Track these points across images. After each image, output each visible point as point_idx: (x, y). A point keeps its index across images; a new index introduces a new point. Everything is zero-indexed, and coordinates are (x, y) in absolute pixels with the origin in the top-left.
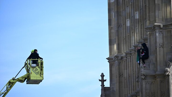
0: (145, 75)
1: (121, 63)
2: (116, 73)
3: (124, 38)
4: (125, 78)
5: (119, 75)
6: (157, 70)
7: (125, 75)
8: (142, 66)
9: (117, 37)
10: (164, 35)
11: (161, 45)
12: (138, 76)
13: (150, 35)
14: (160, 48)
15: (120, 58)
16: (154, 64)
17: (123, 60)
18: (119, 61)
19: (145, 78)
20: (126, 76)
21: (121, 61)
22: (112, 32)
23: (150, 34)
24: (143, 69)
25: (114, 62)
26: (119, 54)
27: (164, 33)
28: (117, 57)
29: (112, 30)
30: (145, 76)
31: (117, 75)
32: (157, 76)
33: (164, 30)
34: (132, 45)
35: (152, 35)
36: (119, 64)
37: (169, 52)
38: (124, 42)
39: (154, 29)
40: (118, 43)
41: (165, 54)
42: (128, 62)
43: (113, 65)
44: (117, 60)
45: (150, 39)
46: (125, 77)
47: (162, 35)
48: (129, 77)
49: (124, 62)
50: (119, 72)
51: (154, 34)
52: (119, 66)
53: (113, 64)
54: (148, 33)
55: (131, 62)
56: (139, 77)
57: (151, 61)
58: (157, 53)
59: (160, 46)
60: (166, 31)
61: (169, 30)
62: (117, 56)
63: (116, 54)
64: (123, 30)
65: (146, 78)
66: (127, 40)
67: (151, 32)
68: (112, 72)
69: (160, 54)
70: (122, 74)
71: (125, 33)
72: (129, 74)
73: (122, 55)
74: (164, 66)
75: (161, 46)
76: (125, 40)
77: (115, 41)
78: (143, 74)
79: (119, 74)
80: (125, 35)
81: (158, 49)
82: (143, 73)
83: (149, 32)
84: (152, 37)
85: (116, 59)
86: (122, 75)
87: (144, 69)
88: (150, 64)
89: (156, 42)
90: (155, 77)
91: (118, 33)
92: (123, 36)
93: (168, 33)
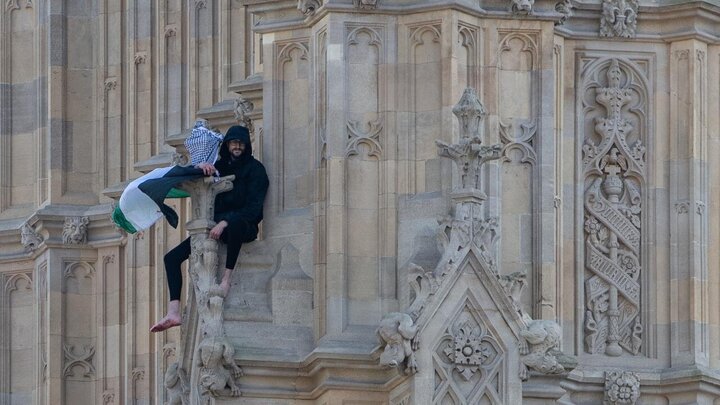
0: (229, 360)
1: (81, 273)
2: (43, 343)
3: (106, 77)
4: (105, 388)
5: (65, 359)
6: (323, 332)
7: (111, 365)
8: (212, 294)
9: (59, 69)
10: (390, 59)
11: (362, 132)
12: (184, 370)
13: (284, 54)
14: (356, 160)
15: (71, 231)
16: (305, 277)
17: (96, 250)
18: (69, 254)
19: (228, 386)
20: (113, 371)
21: (85, 256)
22: (18, 28)
23: (278, 45)
24: (218, 317)
25: (27, 266)
26: (68, 199)
27: (391, 46)
28: (49, 221)
29: (19, 15)
30: (227, 373)
31: (51, 359)
32: (323, 369)
33: (391, 21)
34: (166, 134)
35: (295, 55)
36: (66, 279)
37: (421, 187)
38: (106, 109)
39: (312, 9)
40: (59, 115)
41: (392, 206)
42: (135, 267)
43: (22, 285)
44: (50, 246)
45: (280, 84)
46: (105, 379)
47: (371, 55)
48: (136, 378)
49: (107, 260)
50: (65, 338)
51: (314, 45)
52: (65, 292)
53: (18, 279)
54: (269, 39)
55: (152, 265)
56: (188, 381)
57: (279, 255)
58: (325, 199)
59: (354, 140)
60: (404, 31)
61: (428, 17)
62: (49, 213)
63: (48, 202)
64: (106, 13)
65: (235, 388)
66: (132, 93)
67: (287, 36)
68: (15, 333)
69: (347, 208)
70: (88, 355)
71: (115, 42)
72: (135, 356)
73: (87, 207)
74: (382, 296)
75: (363, 142)
76: (114, 95)
77: (39, 97)
78: (217, 356)
79: (63, 352)
80: (115, 60)
81: (335, 163)
82: (217, 347)
83: (277, 31)
84: (293, 68)
85: (47, 236)
86: (89, 360)
87: (225, 320)
88: (273, 279)
89: (323, 109)
90: (313, 380)
91: (66, 43)
92: (102, 63)
93: (422, 44)
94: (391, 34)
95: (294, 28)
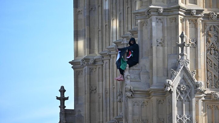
0: (132, 90)
1: (93, 71)
2: (85, 86)
3: (98, 28)
4: (99, 96)
5: (90, 89)
6: (152, 83)
7: (100, 90)
8: (128, 76)
9: (88, 27)
10: (166, 25)
11: (159, 41)
12: (121, 92)
13: (142, 24)
14: (158, 47)
15: (91, 62)
16: (148, 72)
17: (97, 66)
18: (91, 67)
19: (131, 96)
20: (101, 92)
21: (94, 67)
22: (79, 18)
23: (141, 22)
24: (129, 81)
25: (81, 69)
26: (91, 55)
27: (166, 23)
28: (86, 60)
29: (79, 15)
30: (131, 93)
31: (87, 89)
32: (152, 92)
33: (166, 17)
34: (113, 41)
35: (145, 24)
36: (90, 72)
37: (173, 52)
38: (98, 35)
39: (148, 15)
40: (88, 37)
41: (166, 57)
42: (106, 69)
43: (80, 74)
44: (87, 65)
45: (142, 31)
46: (99, 94)
47: (161, 25)
48: (106, 93)
49: (99, 68)
50: (90, 85)
51: (149, 22)
52: (90, 75)
53: (80, 72)
54: (139, 21)
55: (109, 69)
56: (122, 94)
57: (142, 67)
58: (152, 55)
59: (158, 43)
60: (168, 19)
61: (174, 16)
62: (86, 58)
63: (86, 55)
64: (98, 15)
65: (133, 96)
66: (105, 32)
67: (143, 20)
68: (79, 84)
69: (157, 57)
70: (95, 88)
71: (100, 21)
72: (106, 88)
73: (95, 57)
74: (164, 76)
75: (160, 43)
76: (100, 32)
77: (84, 33)
78: (129, 89)
79: (90, 88)
80: (100, 25)
81: (154, 48)
82: (129, 87)
83: (140, 19)
84: (144, 28)
85: (86, 63)
86: (95, 89)
87: (131, 81)
88: (141, 72)
89: (151, 36)
90: (149, 95)
91: (89, 21)
92: (97, 26)
93: (172, 22)
94: (166, 20)
95: (144, 19)
